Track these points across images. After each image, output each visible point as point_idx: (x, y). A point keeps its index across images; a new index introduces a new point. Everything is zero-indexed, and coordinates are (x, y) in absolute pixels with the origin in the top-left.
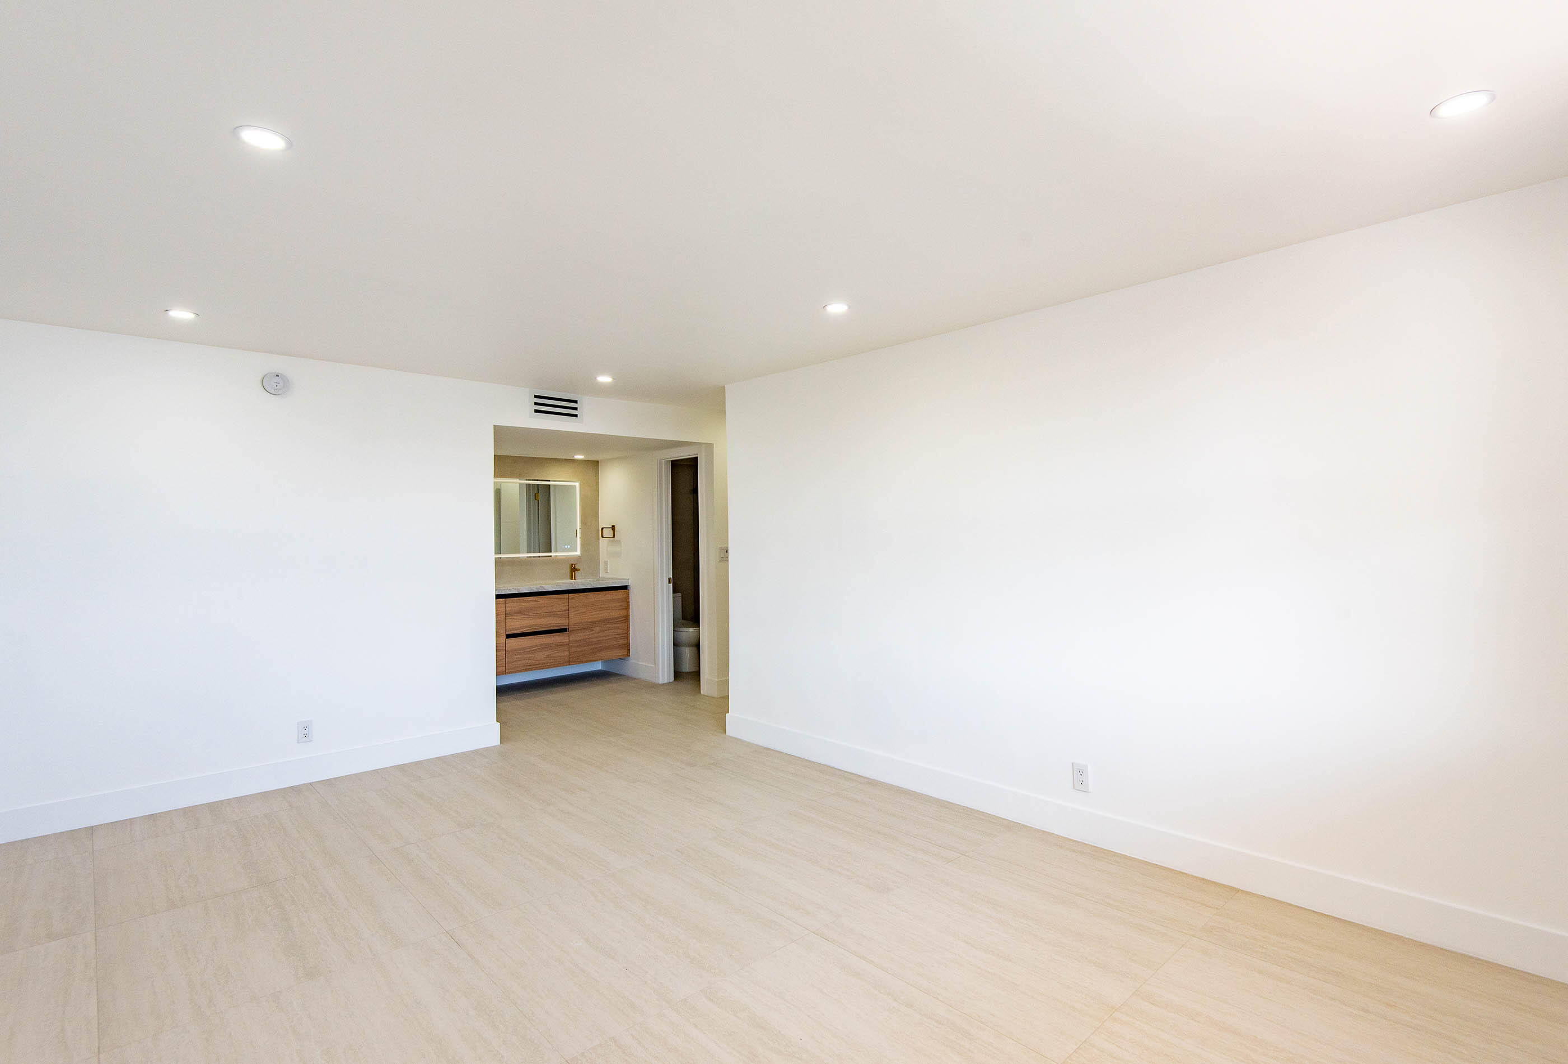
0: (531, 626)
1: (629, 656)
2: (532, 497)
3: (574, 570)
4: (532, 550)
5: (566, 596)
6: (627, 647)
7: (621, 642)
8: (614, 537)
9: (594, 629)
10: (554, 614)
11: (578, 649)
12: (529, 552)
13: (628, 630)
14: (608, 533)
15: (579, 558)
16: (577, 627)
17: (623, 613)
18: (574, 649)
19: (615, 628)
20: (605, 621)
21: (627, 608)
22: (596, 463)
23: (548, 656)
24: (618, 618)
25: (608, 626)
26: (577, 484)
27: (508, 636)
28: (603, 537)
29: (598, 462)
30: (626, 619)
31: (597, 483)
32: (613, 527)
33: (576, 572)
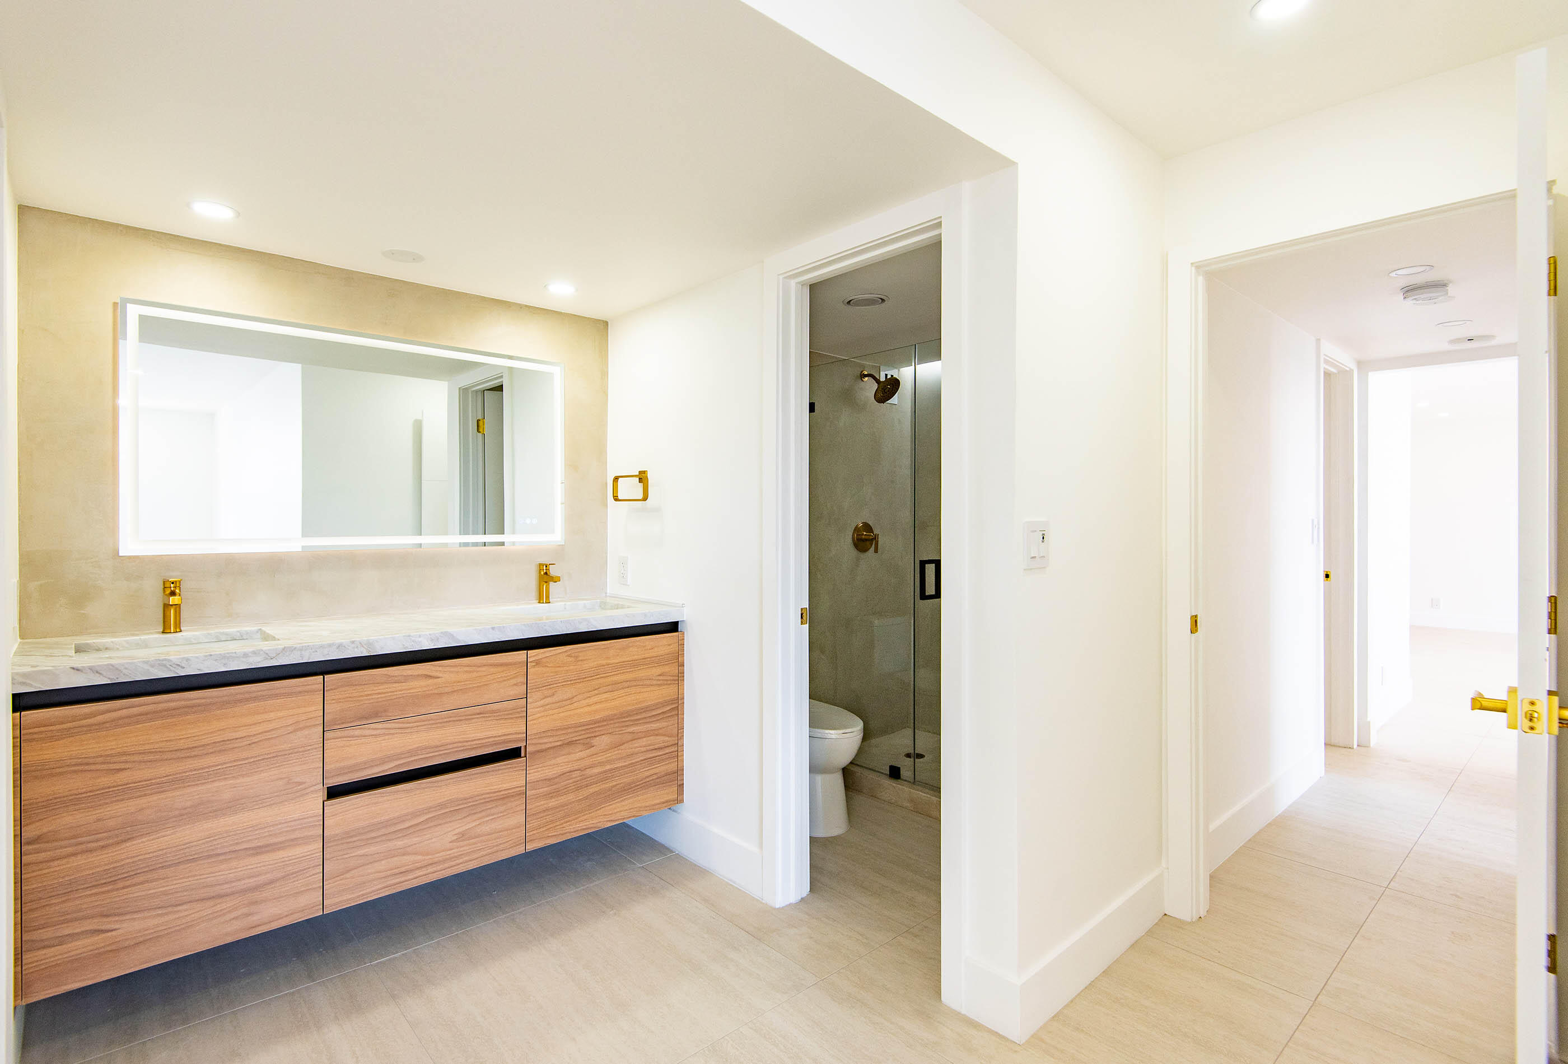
0: (411, 752)
1: (682, 801)
2: (472, 426)
3: (545, 577)
4: (471, 529)
5: (520, 656)
6: (676, 779)
7: (662, 768)
8: (645, 499)
9: (595, 741)
10: (483, 711)
11: (553, 803)
12: (464, 531)
13: (679, 735)
14: (630, 488)
15: (560, 551)
16: (548, 742)
17: (667, 692)
18: (543, 804)
19: (648, 734)
20: (625, 717)
21: (679, 678)
22: (601, 327)
23: (462, 836)
24: (657, 706)
25: (631, 729)
26: (557, 371)
27: (334, 793)
28: (616, 499)
29: (606, 324)
30: (675, 707)
31: (604, 374)
32: (642, 478)
33: (551, 584)
